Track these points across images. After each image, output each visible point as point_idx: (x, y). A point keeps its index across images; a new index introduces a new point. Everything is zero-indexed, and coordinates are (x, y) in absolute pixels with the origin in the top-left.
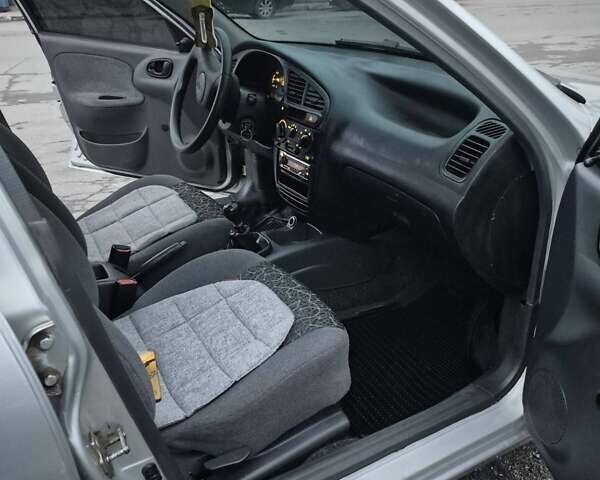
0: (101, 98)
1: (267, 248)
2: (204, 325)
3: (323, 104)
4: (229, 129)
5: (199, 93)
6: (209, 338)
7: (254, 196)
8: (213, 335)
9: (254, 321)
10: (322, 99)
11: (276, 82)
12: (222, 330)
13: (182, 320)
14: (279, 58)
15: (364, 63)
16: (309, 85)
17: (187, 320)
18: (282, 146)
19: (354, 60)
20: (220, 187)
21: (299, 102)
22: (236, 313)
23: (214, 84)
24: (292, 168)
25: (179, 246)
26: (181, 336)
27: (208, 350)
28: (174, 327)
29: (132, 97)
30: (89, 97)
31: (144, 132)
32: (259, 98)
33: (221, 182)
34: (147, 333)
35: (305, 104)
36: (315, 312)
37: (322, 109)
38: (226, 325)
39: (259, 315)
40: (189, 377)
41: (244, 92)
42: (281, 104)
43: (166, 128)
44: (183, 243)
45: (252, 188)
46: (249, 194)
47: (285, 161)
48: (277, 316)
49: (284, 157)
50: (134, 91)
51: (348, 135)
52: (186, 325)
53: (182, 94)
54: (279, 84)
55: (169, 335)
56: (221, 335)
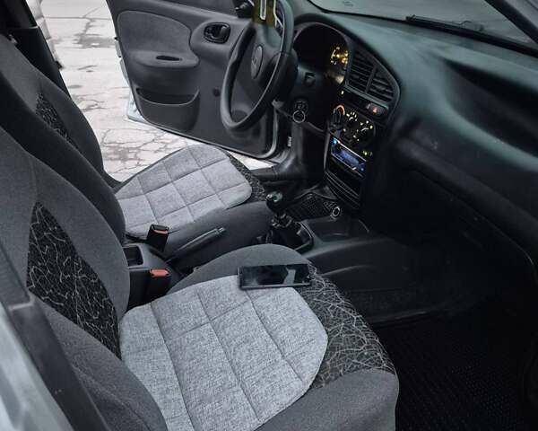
0: (158, 58)
1: (308, 243)
2: (227, 330)
3: (392, 95)
4: (281, 108)
5: (254, 67)
6: (232, 348)
7: (297, 169)
8: (238, 345)
9: (282, 334)
10: (390, 88)
11: (335, 58)
12: (247, 341)
13: (205, 319)
14: (344, 36)
15: (442, 48)
16: (377, 71)
17: (211, 320)
18: (337, 133)
19: (428, 42)
20: (265, 156)
21: (363, 89)
22: (262, 319)
23: (271, 60)
24: (344, 159)
25: (217, 233)
26: (202, 339)
27: (231, 362)
28: (197, 326)
29: (188, 60)
30: (147, 56)
31: (196, 96)
32: (317, 77)
33: (265, 152)
34: (168, 329)
35: (370, 92)
36: (361, 343)
37: (389, 100)
38: (251, 334)
39: (287, 328)
40: (209, 393)
41: (302, 71)
42: (341, 86)
43: (217, 94)
44: (222, 229)
45: (296, 162)
46: (291, 167)
47: (338, 149)
48: (308, 332)
49: (338, 145)
50: (190, 53)
51: (418, 133)
52: (209, 326)
53: (236, 65)
54: (339, 60)
55: (190, 336)
56: (245, 347)
